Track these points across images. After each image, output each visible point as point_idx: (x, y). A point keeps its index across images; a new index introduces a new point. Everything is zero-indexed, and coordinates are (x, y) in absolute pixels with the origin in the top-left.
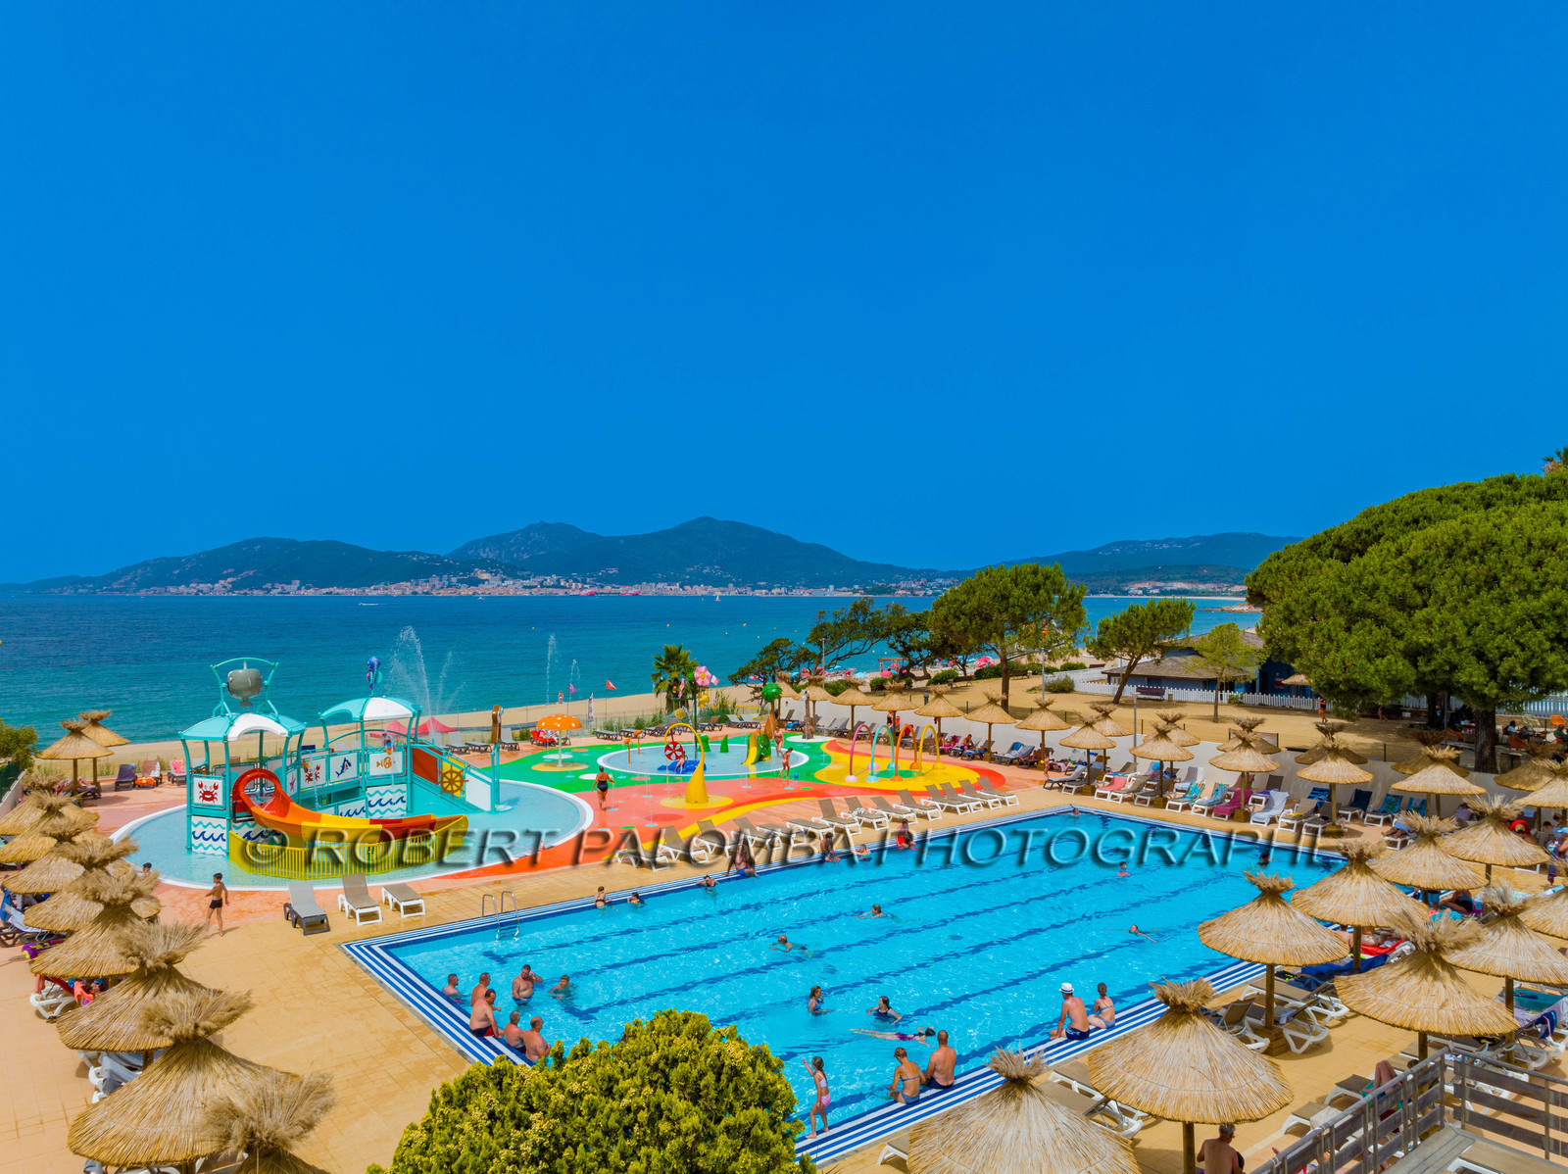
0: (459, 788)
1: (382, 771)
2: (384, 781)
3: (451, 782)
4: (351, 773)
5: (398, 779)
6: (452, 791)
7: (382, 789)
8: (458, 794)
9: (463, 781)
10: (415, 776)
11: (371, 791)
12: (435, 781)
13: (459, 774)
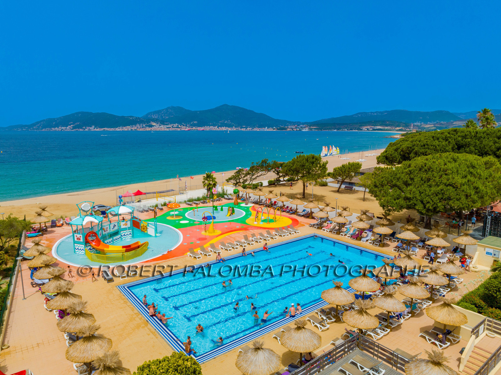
0: (146, 230)
1: (124, 227)
2: (125, 229)
3: (144, 229)
4: (116, 228)
5: (129, 228)
6: (144, 231)
7: (125, 231)
8: (146, 232)
9: (147, 228)
10: (134, 227)
11: (122, 232)
12: (139, 228)
13: (146, 227)
